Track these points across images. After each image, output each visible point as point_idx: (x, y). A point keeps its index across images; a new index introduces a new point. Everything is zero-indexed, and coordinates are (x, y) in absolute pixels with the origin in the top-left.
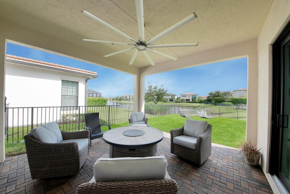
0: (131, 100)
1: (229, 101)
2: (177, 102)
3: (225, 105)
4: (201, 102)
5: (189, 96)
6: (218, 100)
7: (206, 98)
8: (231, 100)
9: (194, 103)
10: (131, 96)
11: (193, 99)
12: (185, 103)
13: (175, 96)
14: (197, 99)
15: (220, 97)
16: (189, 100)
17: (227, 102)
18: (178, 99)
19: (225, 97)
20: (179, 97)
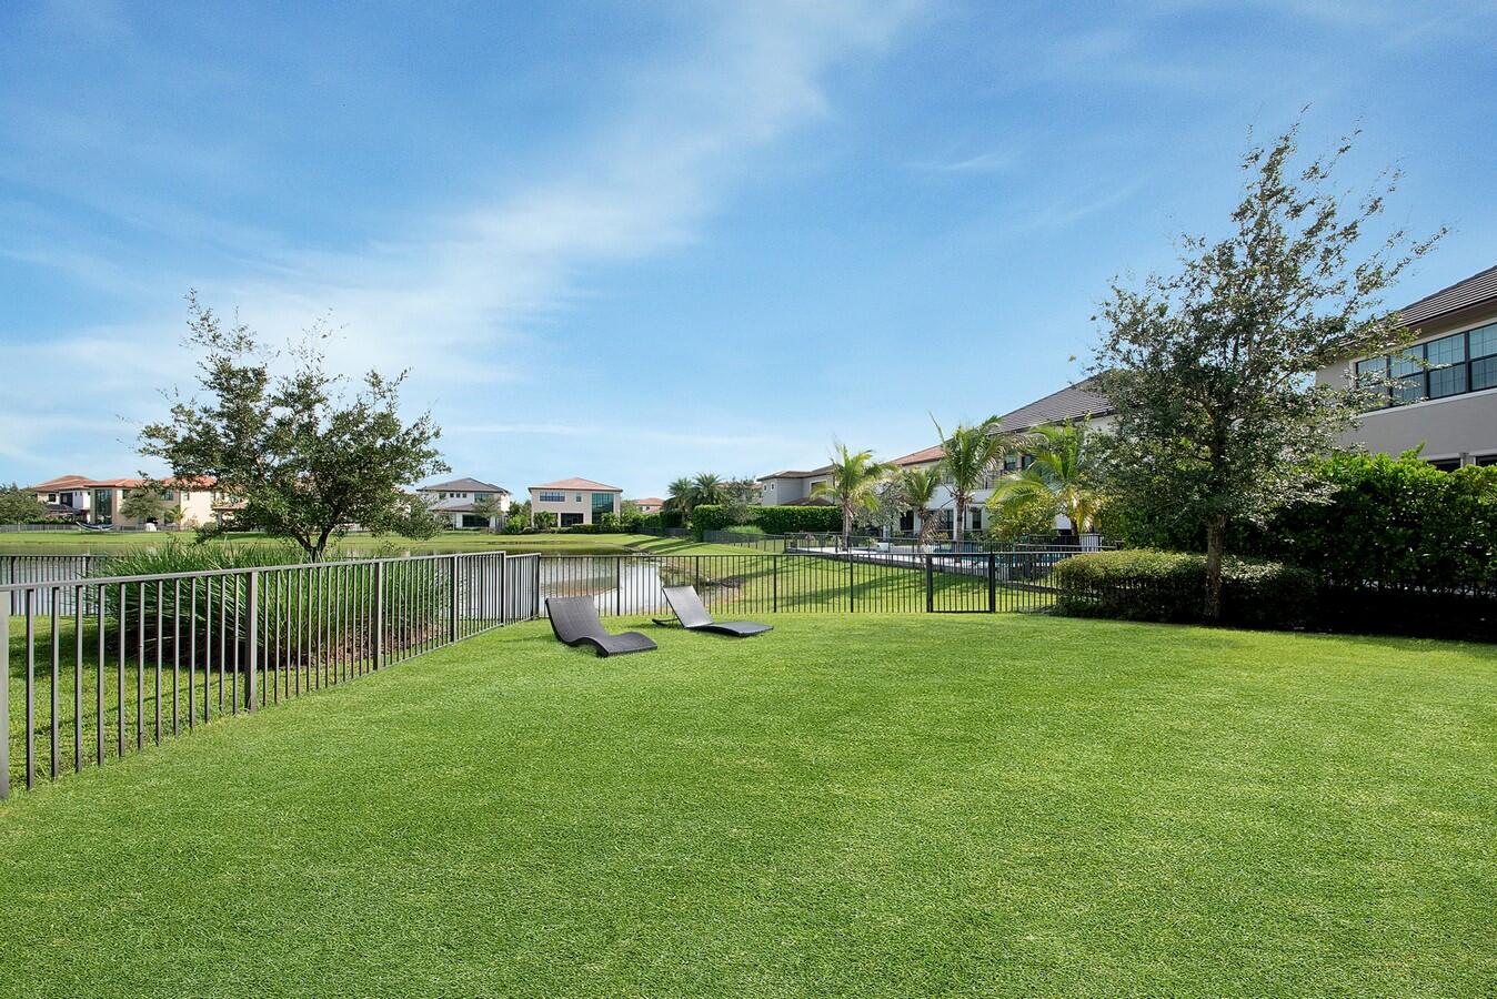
0: (119, 519)
1: (749, 523)
2: (511, 530)
3: (737, 539)
4: (635, 527)
5: (579, 499)
6: (709, 515)
7: (656, 511)
8: (758, 516)
9: (604, 532)
10: (120, 493)
11: (596, 515)
12: (560, 532)
13: (496, 496)
14: (617, 512)
15: (717, 503)
16: (580, 517)
17: (745, 525)
18: (515, 510)
19: (736, 503)
20: (521, 502)
